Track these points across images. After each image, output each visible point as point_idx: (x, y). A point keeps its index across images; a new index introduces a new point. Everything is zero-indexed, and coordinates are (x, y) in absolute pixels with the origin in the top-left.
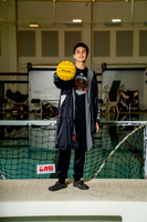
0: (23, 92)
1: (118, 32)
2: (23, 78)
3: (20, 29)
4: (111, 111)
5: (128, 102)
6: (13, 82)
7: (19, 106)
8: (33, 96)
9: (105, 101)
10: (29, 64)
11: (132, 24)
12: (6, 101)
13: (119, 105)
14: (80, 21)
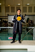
0: (7, 21)
1: (29, 7)
2: (7, 17)
3: (6, 6)
4: (27, 25)
5: (31, 23)
6: (4, 18)
7: (6, 24)
8: (9, 21)
9: (26, 23)
10: (8, 14)
11: (32, 5)
12: (3, 23)
13: (29, 24)
14: (20, 4)
